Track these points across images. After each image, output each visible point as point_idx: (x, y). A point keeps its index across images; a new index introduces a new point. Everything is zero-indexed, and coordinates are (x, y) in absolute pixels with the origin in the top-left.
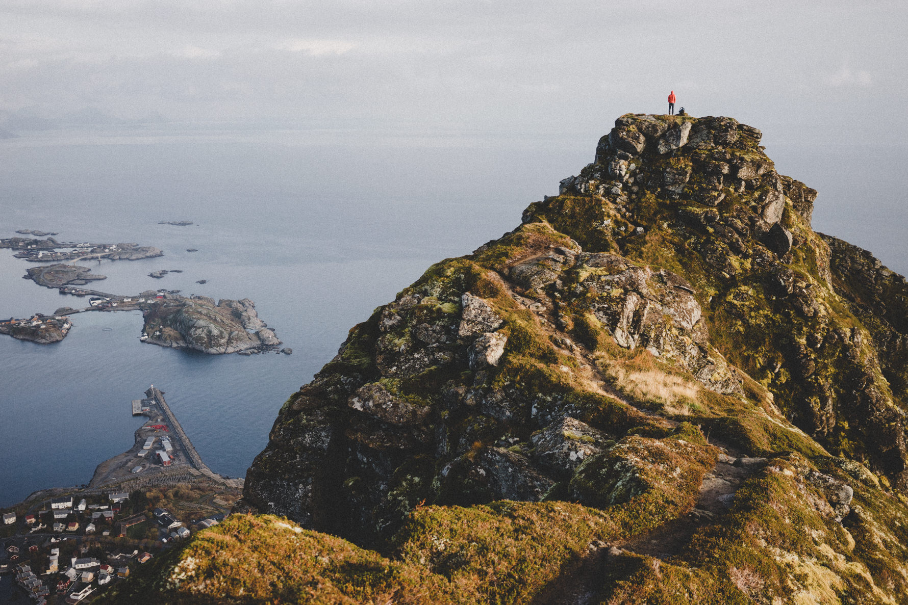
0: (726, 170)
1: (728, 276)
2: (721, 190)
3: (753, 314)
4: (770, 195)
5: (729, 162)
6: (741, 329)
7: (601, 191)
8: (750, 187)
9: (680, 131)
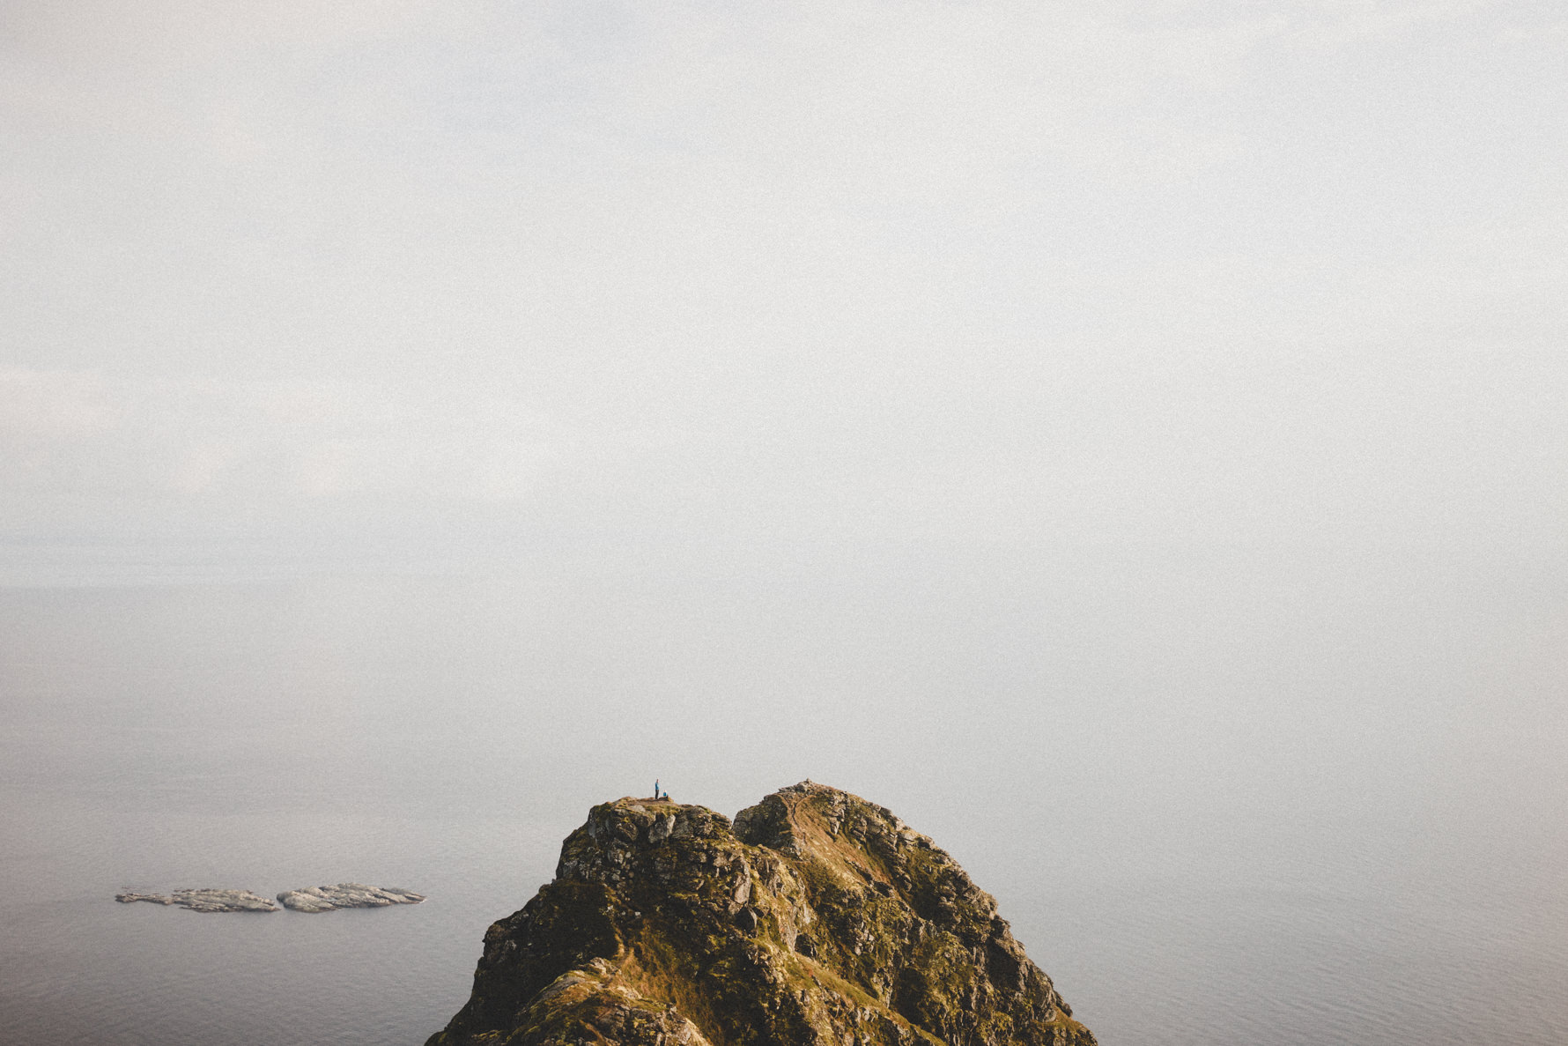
0: (704, 858)
1: (709, 953)
2: (701, 877)
3: (729, 984)
4: (739, 879)
5: (706, 852)
6: (720, 997)
7: (603, 878)
8: (723, 873)
9: (667, 824)
